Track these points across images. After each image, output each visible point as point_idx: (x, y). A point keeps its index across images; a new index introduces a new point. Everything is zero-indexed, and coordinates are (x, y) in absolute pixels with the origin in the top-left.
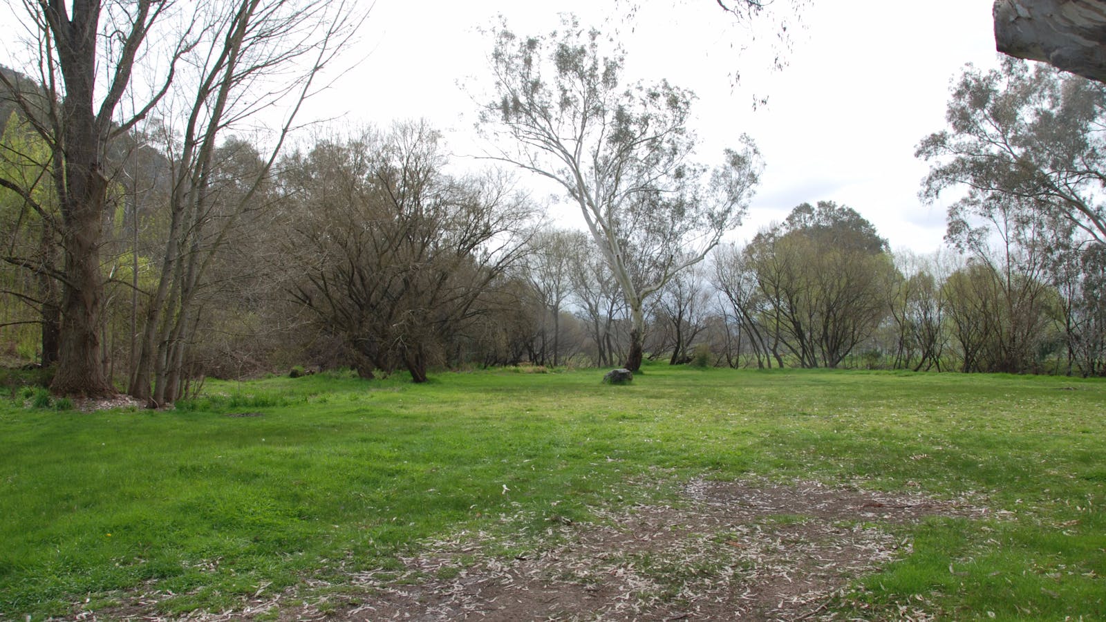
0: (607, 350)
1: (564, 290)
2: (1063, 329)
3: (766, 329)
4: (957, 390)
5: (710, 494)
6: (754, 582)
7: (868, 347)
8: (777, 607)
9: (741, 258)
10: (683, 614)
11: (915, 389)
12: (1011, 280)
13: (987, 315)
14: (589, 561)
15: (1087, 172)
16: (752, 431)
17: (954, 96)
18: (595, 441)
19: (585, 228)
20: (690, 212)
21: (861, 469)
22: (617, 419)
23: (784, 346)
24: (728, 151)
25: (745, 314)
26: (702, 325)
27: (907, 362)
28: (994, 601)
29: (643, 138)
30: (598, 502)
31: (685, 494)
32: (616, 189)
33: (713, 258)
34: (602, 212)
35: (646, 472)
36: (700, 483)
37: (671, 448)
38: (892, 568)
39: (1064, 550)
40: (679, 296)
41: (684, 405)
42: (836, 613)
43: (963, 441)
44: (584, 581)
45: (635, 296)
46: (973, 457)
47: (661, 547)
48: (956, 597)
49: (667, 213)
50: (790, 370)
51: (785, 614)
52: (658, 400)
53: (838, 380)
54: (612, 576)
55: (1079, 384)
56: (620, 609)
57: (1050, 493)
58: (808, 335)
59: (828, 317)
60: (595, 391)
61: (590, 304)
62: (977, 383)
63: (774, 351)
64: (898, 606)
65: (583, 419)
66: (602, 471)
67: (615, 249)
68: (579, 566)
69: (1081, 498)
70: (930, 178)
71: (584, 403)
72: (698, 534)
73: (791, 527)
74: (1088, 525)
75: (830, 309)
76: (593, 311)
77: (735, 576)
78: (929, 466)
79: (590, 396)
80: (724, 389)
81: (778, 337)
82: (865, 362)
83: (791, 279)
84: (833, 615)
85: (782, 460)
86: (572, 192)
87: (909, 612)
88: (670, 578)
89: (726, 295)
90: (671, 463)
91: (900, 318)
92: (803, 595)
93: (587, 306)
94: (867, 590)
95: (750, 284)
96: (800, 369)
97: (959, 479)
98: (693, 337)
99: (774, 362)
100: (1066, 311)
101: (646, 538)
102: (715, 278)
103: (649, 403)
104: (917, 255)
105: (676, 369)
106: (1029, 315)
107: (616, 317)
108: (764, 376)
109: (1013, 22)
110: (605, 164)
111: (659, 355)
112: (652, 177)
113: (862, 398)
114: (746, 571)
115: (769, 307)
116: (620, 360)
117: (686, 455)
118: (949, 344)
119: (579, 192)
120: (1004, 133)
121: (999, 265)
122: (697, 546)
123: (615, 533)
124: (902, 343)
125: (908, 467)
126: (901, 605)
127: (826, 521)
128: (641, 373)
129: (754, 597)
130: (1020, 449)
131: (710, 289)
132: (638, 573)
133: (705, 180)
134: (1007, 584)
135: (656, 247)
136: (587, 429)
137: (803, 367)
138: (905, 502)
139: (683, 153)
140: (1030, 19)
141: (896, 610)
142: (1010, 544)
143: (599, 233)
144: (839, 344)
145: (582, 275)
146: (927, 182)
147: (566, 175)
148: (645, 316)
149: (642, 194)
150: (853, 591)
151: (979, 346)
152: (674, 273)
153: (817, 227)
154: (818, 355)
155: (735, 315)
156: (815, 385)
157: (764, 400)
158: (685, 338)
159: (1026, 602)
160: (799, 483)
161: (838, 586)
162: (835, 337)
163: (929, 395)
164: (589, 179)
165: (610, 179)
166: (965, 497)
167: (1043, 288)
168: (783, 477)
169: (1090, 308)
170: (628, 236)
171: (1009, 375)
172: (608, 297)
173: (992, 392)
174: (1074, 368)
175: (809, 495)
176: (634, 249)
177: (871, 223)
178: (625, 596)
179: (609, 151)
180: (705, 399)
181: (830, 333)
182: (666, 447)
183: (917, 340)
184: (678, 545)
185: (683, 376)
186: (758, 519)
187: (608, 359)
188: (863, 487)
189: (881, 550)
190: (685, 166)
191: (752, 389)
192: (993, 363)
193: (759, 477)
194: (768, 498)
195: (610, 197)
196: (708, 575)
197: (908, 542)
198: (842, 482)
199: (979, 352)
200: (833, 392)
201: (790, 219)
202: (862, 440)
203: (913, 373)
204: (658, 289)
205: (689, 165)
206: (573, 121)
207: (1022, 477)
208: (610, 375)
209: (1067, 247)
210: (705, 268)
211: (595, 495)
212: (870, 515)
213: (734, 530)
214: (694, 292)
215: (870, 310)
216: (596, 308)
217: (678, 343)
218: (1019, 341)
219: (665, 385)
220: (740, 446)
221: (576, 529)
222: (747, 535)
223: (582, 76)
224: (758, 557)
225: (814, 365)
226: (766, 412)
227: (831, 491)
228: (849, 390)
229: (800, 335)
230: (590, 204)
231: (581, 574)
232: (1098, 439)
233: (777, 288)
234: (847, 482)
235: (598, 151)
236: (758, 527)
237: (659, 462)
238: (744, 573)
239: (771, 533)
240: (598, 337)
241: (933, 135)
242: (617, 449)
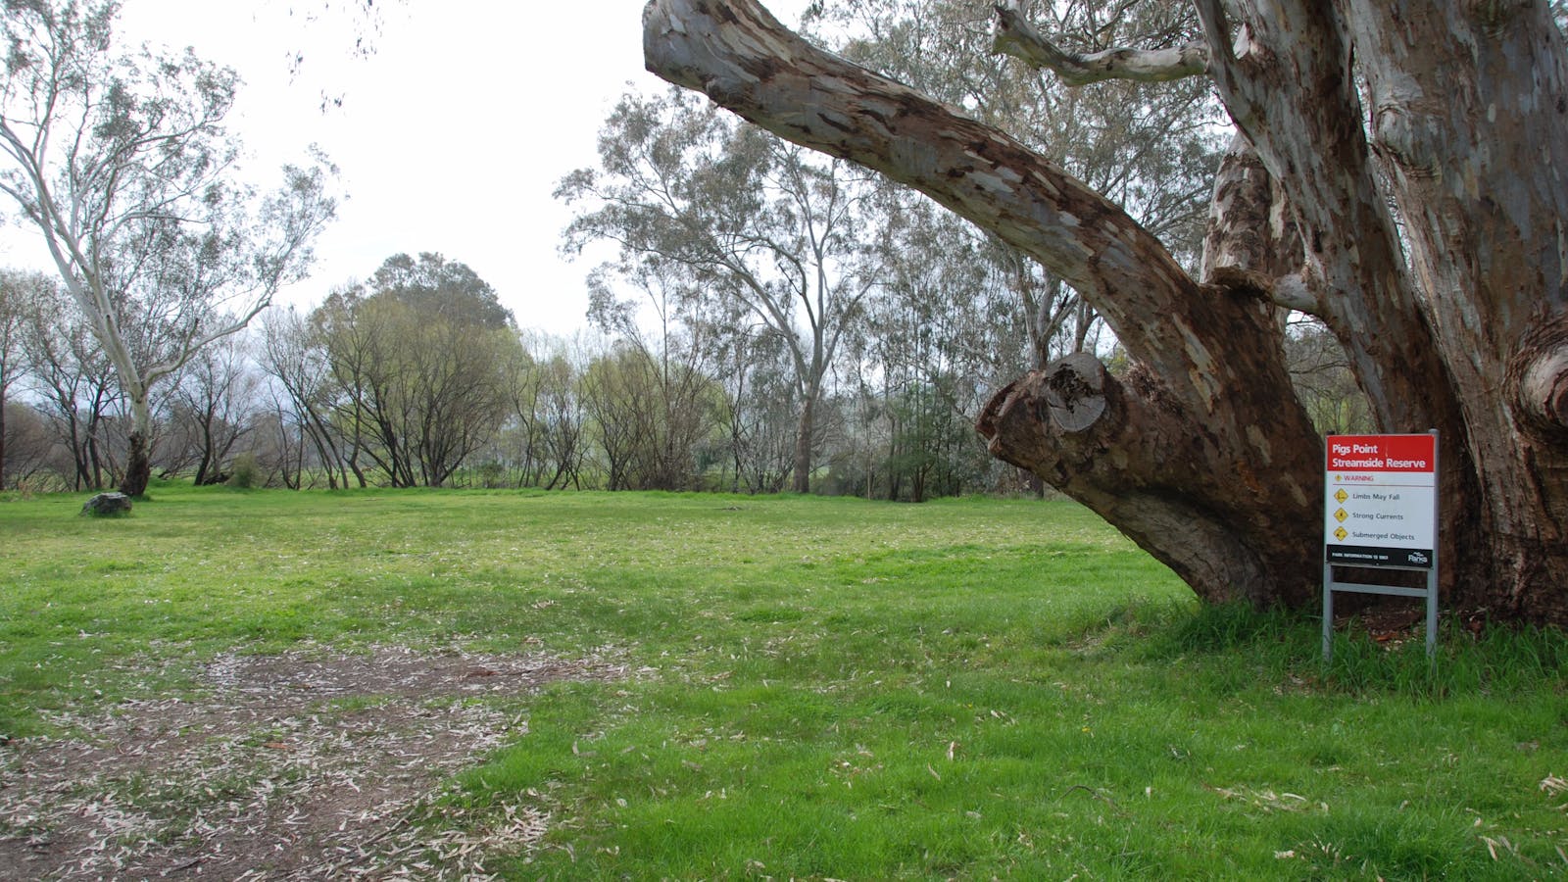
0: (91, 464)
1: (14, 367)
2: (729, 433)
3: (339, 431)
4: (599, 513)
5: (246, 676)
6: (304, 797)
7: (486, 458)
8: (337, 830)
9: (305, 329)
10: (192, 861)
11: (544, 514)
12: (669, 371)
13: (639, 415)
14: (38, 799)
15: (758, 238)
16: (314, 579)
17: (607, 121)
18: (61, 608)
19: (51, 270)
20: (229, 254)
21: (466, 625)
22: (102, 571)
23: (368, 457)
24: (288, 169)
25: (308, 409)
26: (244, 424)
27: (537, 478)
28: (626, 784)
29: (155, 135)
30: (59, 702)
31: (207, 679)
32: (106, 211)
33: (261, 326)
34: (83, 247)
35: (145, 650)
36: (231, 660)
37: (187, 610)
38: (498, 756)
39: (712, 710)
40: (208, 381)
41: (213, 545)
42: (421, 828)
43: (602, 581)
44: (27, 831)
45: (137, 380)
46: (613, 601)
47: (163, 762)
48: (580, 786)
49: (191, 256)
50: (377, 491)
51: (349, 838)
52: (171, 540)
53: (442, 504)
54: (79, 817)
55: (744, 503)
56: (89, 867)
57: (702, 641)
58: (401, 441)
59: (429, 417)
60: (66, 528)
61: (60, 392)
62: (624, 505)
63: (352, 464)
64: (505, 807)
65: (42, 575)
66: (70, 654)
67: (104, 306)
68: (18, 808)
69: (736, 644)
70: (572, 228)
71: (46, 549)
72: (221, 736)
73: (363, 714)
74: (742, 676)
75: (432, 405)
76: (67, 403)
77: (277, 792)
78: (556, 616)
79: (58, 536)
80: (276, 519)
81: (358, 443)
82: (480, 479)
83: (377, 360)
84: (416, 830)
85: (354, 619)
86: (30, 211)
87: (519, 813)
88: (174, 808)
89: (281, 381)
90: (186, 633)
91: (528, 418)
92: (375, 808)
93: (56, 394)
94: (464, 790)
95: (318, 368)
96: (389, 488)
97: (593, 630)
98: (231, 441)
99: (353, 480)
100: (734, 411)
101: (139, 751)
102: (265, 355)
103: (156, 544)
104: (550, 334)
105: (203, 493)
106: (689, 415)
107: (106, 412)
108: (338, 499)
109: (665, 36)
110: (89, 171)
111: (176, 470)
112: (168, 197)
113: (472, 527)
114: (293, 783)
115: (345, 400)
116: (114, 480)
117: (210, 620)
118: (592, 453)
119: (42, 210)
120: (664, 179)
121: (655, 349)
122: (220, 755)
123: (87, 749)
124: (531, 451)
125: (529, 619)
126: (508, 804)
127: (414, 699)
128: (148, 499)
129: (304, 820)
130: (671, 587)
131: (256, 373)
132: (121, 807)
133: (253, 207)
134: (643, 761)
135: (172, 305)
136: (47, 589)
137: (395, 486)
138: (523, 667)
139: (219, 165)
140: (685, 35)
141: (502, 812)
142: (651, 709)
143: (76, 279)
144: (444, 454)
145: (46, 343)
146: (568, 232)
147: (18, 181)
148: (153, 412)
149: (150, 223)
150: (446, 794)
151: (629, 455)
152: (199, 347)
153: (417, 289)
154: (416, 469)
155: (294, 412)
156: (408, 511)
157: (333, 534)
158: (218, 445)
159: (663, 781)
160: (379, 650)
161: (425, 789)
162: (439, 443)
163: (562, 521)
164: (59, 191)
165: (97, 196)
166: (600, 653)
167: (707, 383)
168: (355, 643)
169: (761, 406)
170: (126, 287)
171: (665, 493)
172: (92, 381)
173: (640, 516)
174: (741, 483)
175: (391, 666)
176: (137, 307)
177: (492, 287)
178: (98, 845)
179: (97, 150)
180: (245, 535)
181: (432, 437)
182: (179, 612)
183: (550, 448)
184: (190, 756)
185: (216, 503)
186: (315, 707)
187: (93, 478)
188: (468, 650)
189: (486, 735)
190: (221, 184)
191: (317, 518)
192: (646, 478)
193: (321, 646)
194: (333, 675)
195: (96, 222)
196: (235, 796)
197: (521, 720)
198: (438, 645)
199: (629, 463)
200: (434, 521)
201: (380, 274)
202: (469, 585)
203: (544, 492)
204: (174, 370)
205: (228, 184)
206: (33, 93)
207: (670, 623)
208: (93, 502)
209: (735, 332)
210: (249, 340)
211: (56, 693)
212: (475, 687)
213: (279, 725)
214: (232, 375)
215: (488, 406)
216: (72, 397)
217: (208, 453)
218: (677, 450)
219: (185, 516)
220: (294, 602)
221: (17, 750)
222: (297, 731)
223: (50, 22)
224: (312, 762)
225: (410, 483)
226: (336, 551)
227: (423, 659)
228: (456, 517)
229: (390, 441)
230: (61, 231)
231: (22, 822)
232: (760, 570)
233: (356, 373)
234: (445, 644)
235: (76, 147)
236: (315, 718)
237: (167, 634)
238: (291, 786)
239: (333, 725)
240: (75, 444)
241: (578, 172)
242: (97, 617)
